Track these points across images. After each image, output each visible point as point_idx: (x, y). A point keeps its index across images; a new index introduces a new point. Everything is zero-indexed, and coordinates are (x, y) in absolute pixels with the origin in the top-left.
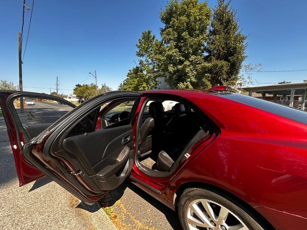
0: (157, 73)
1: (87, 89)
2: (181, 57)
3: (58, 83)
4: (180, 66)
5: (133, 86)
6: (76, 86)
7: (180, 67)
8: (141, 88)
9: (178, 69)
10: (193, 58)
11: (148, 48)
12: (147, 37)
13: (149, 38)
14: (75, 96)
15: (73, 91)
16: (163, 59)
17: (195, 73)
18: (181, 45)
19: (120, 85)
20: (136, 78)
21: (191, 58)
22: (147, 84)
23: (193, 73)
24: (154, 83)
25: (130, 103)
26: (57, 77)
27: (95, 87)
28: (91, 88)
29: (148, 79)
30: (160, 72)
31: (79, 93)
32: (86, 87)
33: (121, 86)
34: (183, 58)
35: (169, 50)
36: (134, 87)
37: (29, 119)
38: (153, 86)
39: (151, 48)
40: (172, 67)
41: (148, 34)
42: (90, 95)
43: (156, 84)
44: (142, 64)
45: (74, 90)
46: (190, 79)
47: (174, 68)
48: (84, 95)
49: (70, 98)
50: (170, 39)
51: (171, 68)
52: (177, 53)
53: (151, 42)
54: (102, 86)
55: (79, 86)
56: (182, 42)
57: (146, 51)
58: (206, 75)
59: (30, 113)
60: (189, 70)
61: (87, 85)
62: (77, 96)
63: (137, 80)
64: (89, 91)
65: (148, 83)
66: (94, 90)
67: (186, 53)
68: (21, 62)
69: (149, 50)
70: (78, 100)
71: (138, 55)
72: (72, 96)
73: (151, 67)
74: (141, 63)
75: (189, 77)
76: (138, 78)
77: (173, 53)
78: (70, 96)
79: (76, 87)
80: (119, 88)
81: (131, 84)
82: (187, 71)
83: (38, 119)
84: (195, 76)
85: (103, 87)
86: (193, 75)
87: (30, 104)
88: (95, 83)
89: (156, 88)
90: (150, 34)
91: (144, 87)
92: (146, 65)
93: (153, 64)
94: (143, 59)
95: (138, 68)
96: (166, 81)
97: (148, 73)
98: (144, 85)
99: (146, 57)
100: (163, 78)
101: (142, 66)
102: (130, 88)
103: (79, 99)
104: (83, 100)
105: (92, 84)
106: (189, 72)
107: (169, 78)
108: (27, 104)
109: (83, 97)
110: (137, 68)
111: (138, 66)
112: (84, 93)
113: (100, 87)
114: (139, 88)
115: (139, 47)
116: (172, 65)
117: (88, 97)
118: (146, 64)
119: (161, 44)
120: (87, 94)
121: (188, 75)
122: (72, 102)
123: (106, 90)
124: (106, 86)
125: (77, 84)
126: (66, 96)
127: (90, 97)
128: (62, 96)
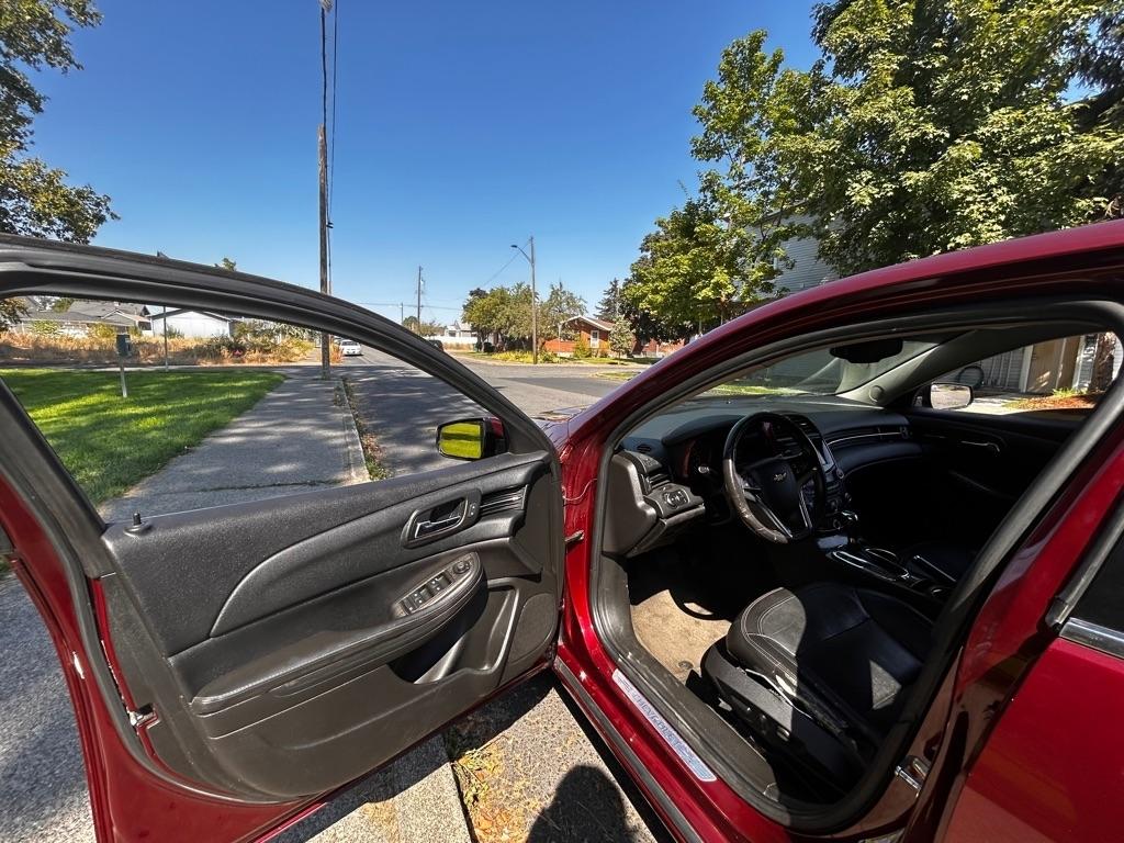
0: (776, 223)
1: (502, 303)
2: (930, 128)
3: (422, 288)
4: (914, 174)
5: (671, 285)
6: (472, 294)
7: (914, 178)
8: (707, 292)
9: (900, 191)
10: (999, 120)
11: (744, 117)
12: (746, 69)
13: (751, 69)
14: (467, 326)
15: (461, 312)
16: (824, 152)
17: (1005, 198)
18: (928, 63)
19: (611, 287)
20: (685, 249)
21: (985, 125)
22: (731, 275)
23: (994, 200)
24: (759, 269)
25: (645, 353)
26: (420, 269)
27: (527, 296)
28: (517, 299)
29: (737, 252)
30: (791, 219)
31: (478, 317)
32: (502, 298)
33: (614, 289)
34: (939, 132)
35: (860, 102)
36: (676, 289)
37: (335, 402)
38: (756, 281)
39: (756, 117)
40: (867, 183)
41: (750, 49)
42: (511, 325)
43: (771, 273)
44: (713, 191)
45: (465, 307)
46: (973, 234)
47: (878, 185)
48: (495, 324)
49: (452, 334)
50: (873, 46)
51: (862, 192)
52: (900, 110)
53: (758, 86)
54: (553, 293)
55: (478, 293)
56: (936, 48)
57: (735, 131)
58: (1082, 203)
59: (344, 379)
60: (967, 188)
61: (502, 291)
62: (473, 329)
63: (690, 259)
64: (508, 311)
65: (733, 270)
66: (526, 307)
67: (965, 97)
68: (325, 226)
69: (747, 126)
70: (475, 340)
71: (698, 152)
72: (458, 327)
73: (753, 197)
74: (710, 185)
75: (966, 225)
76: (695, 251)
77: (884, 111)
78: (453, 329)
79: (470, 298)
80: (607, 297)
81: (662, 278)
82: (955, 196)
83: (361, 401)
84: (1002, 217)
85: (555, 293)
86: (992, 210)
87: (351, 352)
88: (528, 282)
89: (768, 288)
90: (758, 48)
91: (718, 287)
92: (733, 193)
93: (762, 185)
94: (721, 167)
95: (696, 207)
96: (822, 253)
97: (738, 222)
98: (720, 276)
99: (733, 156)
100: (812, 245)
101: (715, 199)
102: (656, 291)
103: (479, 340)
104: (491, 340)
105: (520, 286)
106: (969, 199)
107: (841, 240)
108: (345, 352)
109: (491, 331)
110: (692, 209)
111: (696, 198)
112: (494, 316)
113: (544, 295)
114: (694, 293)
115: (704, 117)
116: (866, 175)
117: (506, 333)
118: (730, 189)
119: (818, 83)
120: (503, 321)
121: (959, 213)
122: (458, 347)
123: (564, 305)
124: (564, 292)
125: (474, 289)
126: (442, 330)
127: (512, 332)
128: (431, 327)
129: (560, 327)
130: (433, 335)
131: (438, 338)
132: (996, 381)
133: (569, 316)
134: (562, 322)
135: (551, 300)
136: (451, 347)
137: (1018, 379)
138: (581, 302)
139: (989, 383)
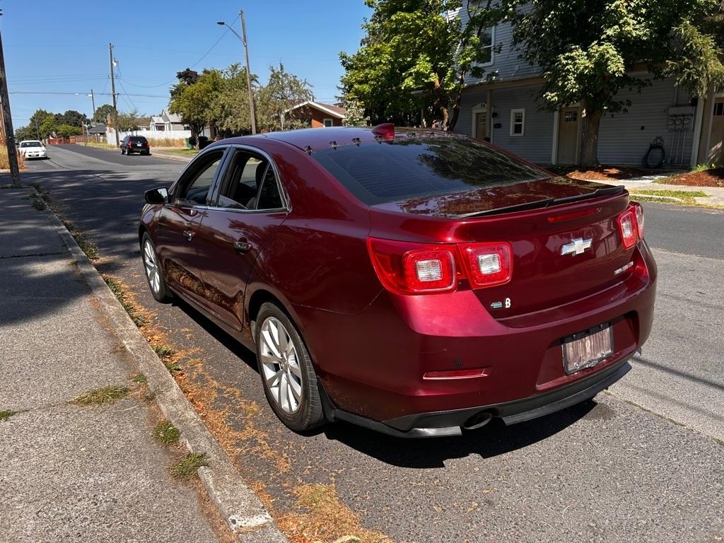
1: (215, 89)
3: (115, 71)
6: (180, 76)
14: (177, 118)
15: (169, 100)
26: (111, 47)
27: (244, 80)
28: (232, 83)
31: (189, 106)
32: (216, 84)
42: (226, 116)
45: (172, 93)
48: (208, 115)
49: (160, 128)
54: (272, 76)
55: (188, 76)
59: (37, 186)
61: (215, 74)
62: (184, 121)
66: (241, 94)
70: (188, 134)
72: (166, 119)
78: (161, 120)
79: (177, 82)
85: (275, 76)
87: (34, 154)
103: (192, 132)
104: (206, 133)
105: (235, 68)
108: (27, 156)
109: (206, 123)
112: (207, 106)
117: (222, 125)
120: (217, 111)
121: (607, 7)
122: (168, 143)
123: (287, 92)
124: (286, 76)
125: (182, 70)
126: (147, 122)
127: (228, 123)
128: (134, 119)
129: (282, 116)
130: (136, 129)
131: (142, 133)
132: (674, 160)
133: (293, 103)
134: (286, 111)
135: (271, 85)
136: (160, 143)
137: (690, 157)
138: (306, 87)
139: (669, 162)
